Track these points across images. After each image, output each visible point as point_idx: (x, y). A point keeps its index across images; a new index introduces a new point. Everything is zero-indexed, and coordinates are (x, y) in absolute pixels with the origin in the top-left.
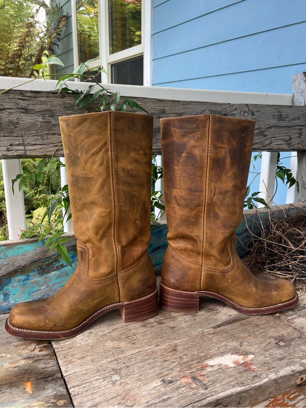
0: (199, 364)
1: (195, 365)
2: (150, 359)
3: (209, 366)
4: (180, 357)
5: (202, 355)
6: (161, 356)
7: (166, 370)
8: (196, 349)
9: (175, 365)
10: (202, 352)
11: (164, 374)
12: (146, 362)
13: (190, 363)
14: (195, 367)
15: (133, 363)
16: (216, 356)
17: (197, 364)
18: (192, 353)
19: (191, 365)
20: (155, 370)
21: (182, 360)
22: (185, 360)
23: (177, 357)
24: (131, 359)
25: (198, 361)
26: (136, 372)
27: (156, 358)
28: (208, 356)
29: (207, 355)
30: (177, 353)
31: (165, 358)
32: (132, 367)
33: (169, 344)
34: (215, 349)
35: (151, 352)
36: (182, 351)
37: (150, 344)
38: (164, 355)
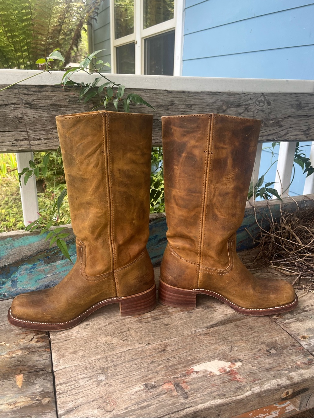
0: (185, 369)
1: (181, 370)
2: (138, 358)
3: (194, 371)
4: (168, 359)
5: (190, 358)
6: (149, 356)
7: (152, 373)
8: (185, 351)
9: (161, 368)
10: (190, 355)
11: (149, 377)
12: (134, 362)
13: (176, 367)
14: (180, 372)
15: (120, 363)
16: (203, 360)
17: (183, 369)
18: (181, 355)
19: (176, 369)
20: (141, 372)
21: (169, 362)
22: (171, 363)
23: (164, 358)
24: (120, 357)
25: (184, 365)
26: (122, 373)
27: (144, 358)
28: (196, 361)
29: (195, 359)
30: (166, 354)
31: (153, 359)
32: (119, 366)
33: (160, 343)
34: (204, 352)
35: (141, 351)
36: (171, 352)
37: (141, 342)
38: (152, 355)
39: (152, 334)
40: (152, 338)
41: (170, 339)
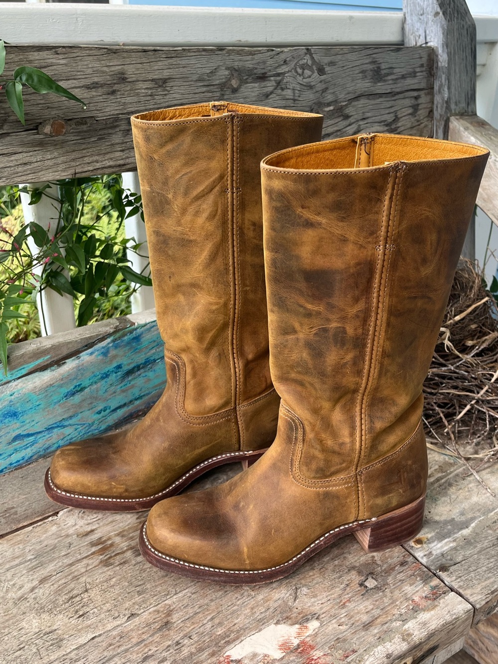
2: (115, 656)
3: (232, 661)
4: (178, 643)
5: (220, 631)
6: (139, 643)
8: (209, 617)
10: (220, 624)
13: (195, 659)
16: (247, 631)
18: (202, 630)
21: (180, 650)
22: (185, 652)
23: (170, 643)
25: (211, 650)
27: (127, 650)
28: (232, 636)
29: (230, 631)
30: (172, 633)
31: (146, 650)
33: (155, 608)
34: (246, 612)
35: (119, 635)
36: (181, 625)
37: (117, 615)
38: (144, 640)
39: (138, 589)
40: (138, 599)
41: (176, 594)
